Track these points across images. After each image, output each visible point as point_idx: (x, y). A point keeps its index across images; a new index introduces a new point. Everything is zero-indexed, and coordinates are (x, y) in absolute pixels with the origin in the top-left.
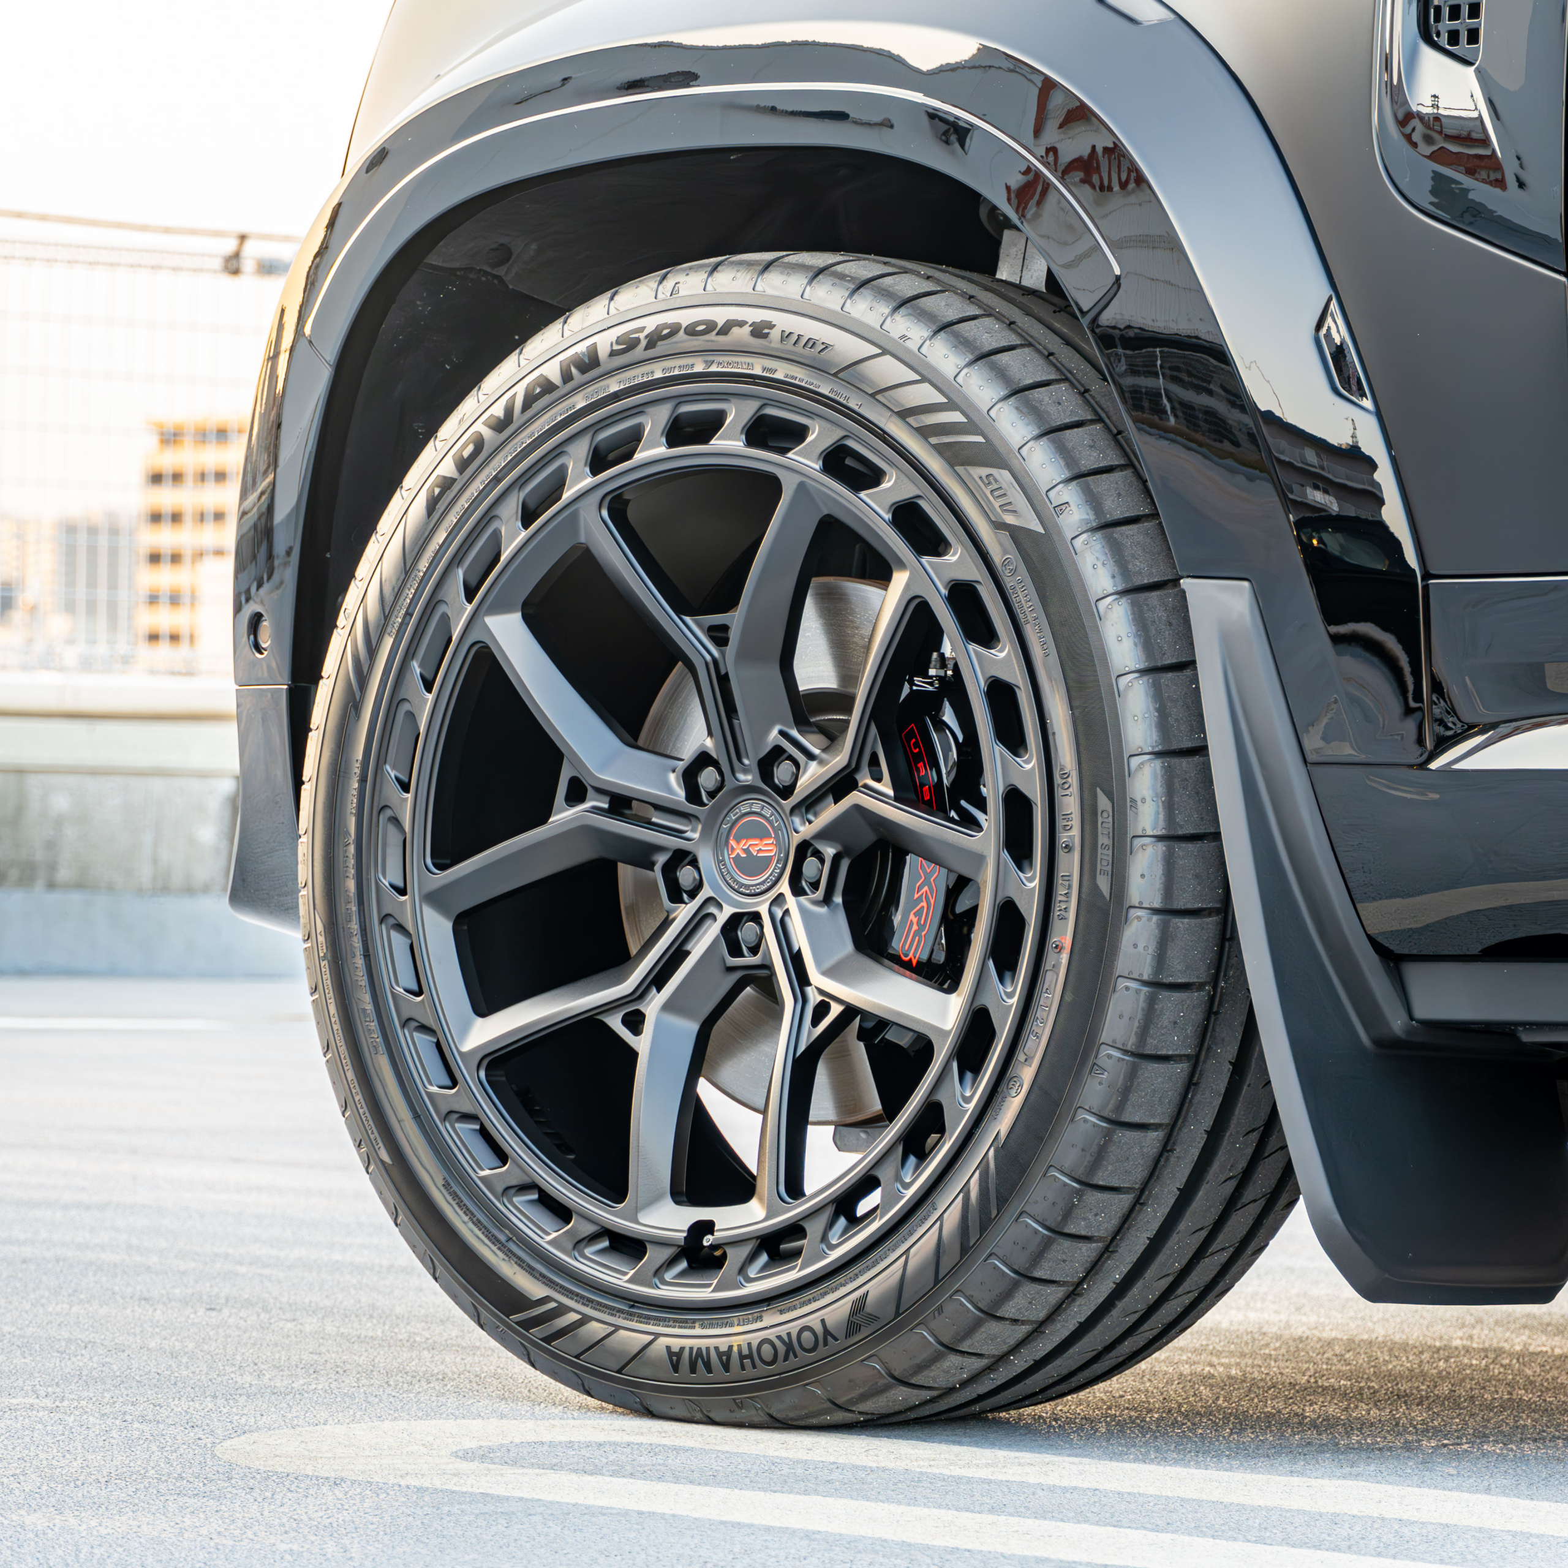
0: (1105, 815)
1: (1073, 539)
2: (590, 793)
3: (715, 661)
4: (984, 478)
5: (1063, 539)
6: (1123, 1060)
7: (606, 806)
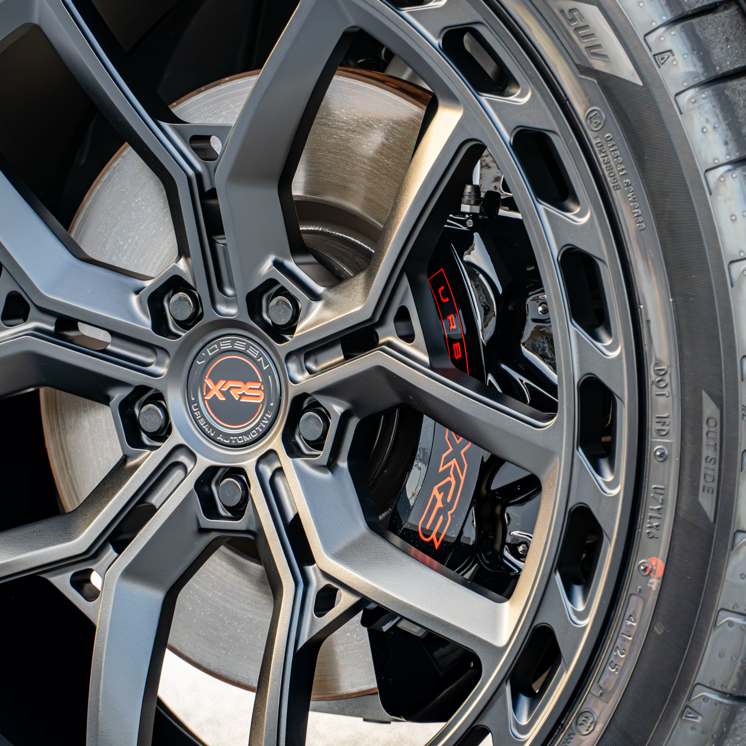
0: (712, 423)
1: (677, 95)
2: (33, 311)
3: (199, 176)
4: (567, 12)
5: (665, 93)
6: (721, 703)
7: (52, 328)
